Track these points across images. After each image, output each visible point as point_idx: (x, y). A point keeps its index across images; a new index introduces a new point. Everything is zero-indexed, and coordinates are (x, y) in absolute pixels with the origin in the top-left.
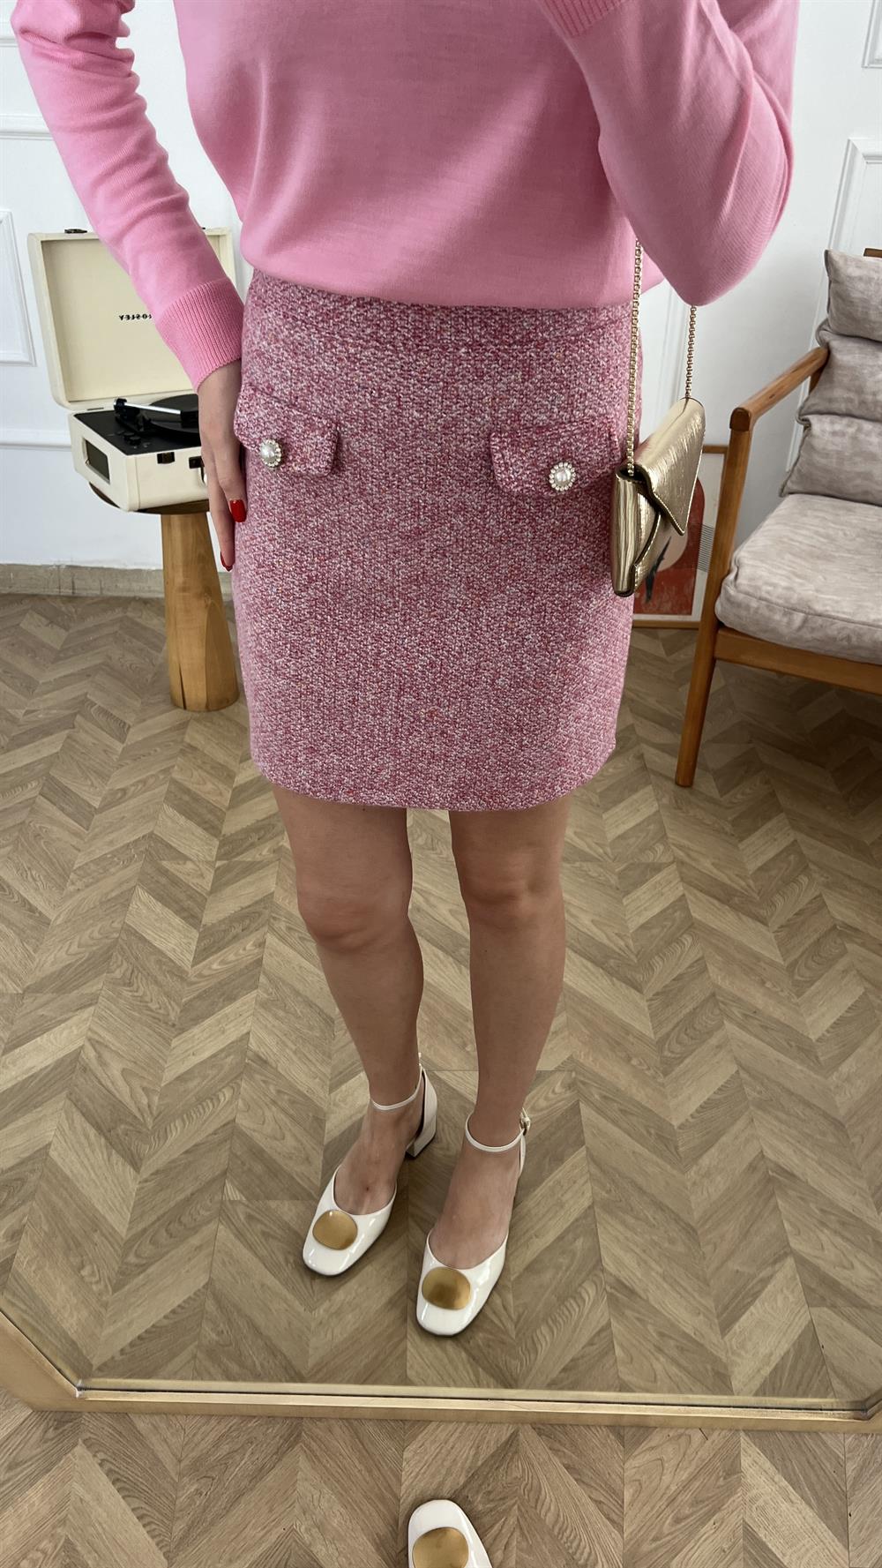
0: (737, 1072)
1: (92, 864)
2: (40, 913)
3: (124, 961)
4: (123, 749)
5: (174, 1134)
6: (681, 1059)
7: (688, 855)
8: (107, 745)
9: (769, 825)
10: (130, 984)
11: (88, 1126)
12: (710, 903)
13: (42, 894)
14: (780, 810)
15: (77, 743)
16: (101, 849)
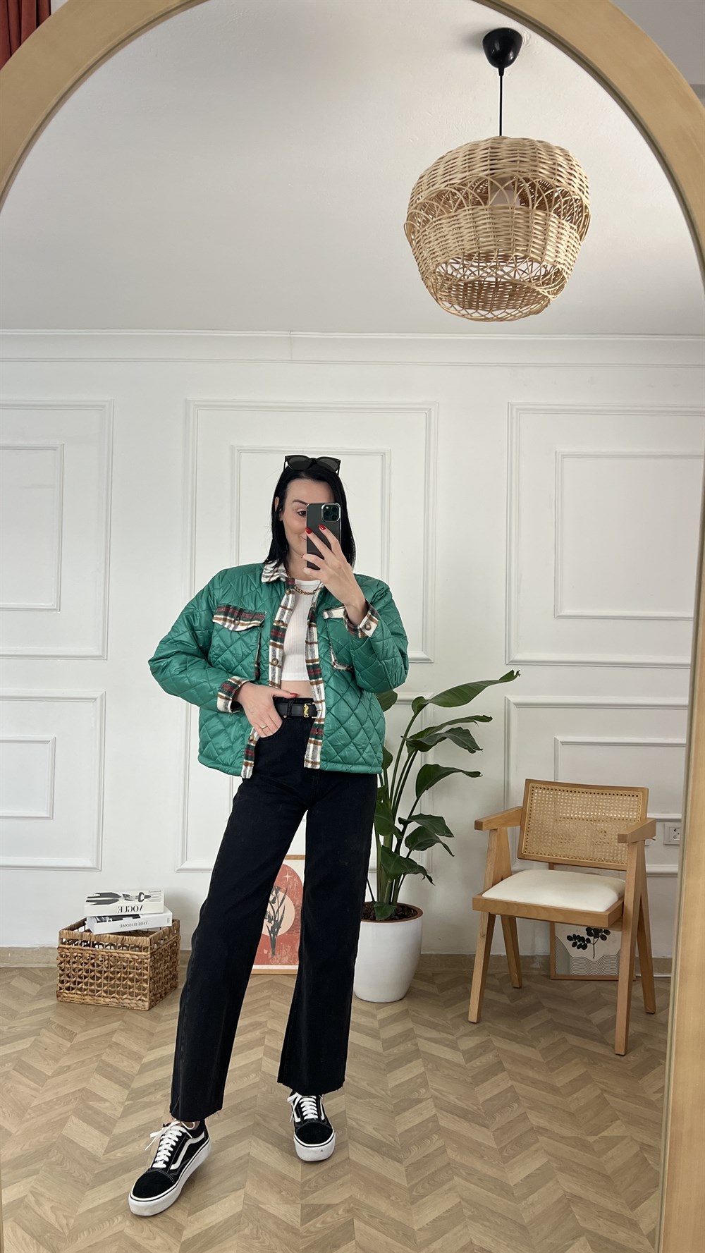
0: (460, 1202)
1: (43, 1106)
2: (6, 1129)
3: (59, 1155)
4: (71, 1045)
5: (82, 1236)
6: (423, 1197)
7: (441, 1094)
8: (61, 1044)
9: (496, 1078)
10: (61, 1165)
11: (26, 1235)
12: (454, 1118)
13: (8, 1121)
14: (503, 1070)
15: (40, 1042)
16: (49, 1096)
